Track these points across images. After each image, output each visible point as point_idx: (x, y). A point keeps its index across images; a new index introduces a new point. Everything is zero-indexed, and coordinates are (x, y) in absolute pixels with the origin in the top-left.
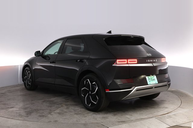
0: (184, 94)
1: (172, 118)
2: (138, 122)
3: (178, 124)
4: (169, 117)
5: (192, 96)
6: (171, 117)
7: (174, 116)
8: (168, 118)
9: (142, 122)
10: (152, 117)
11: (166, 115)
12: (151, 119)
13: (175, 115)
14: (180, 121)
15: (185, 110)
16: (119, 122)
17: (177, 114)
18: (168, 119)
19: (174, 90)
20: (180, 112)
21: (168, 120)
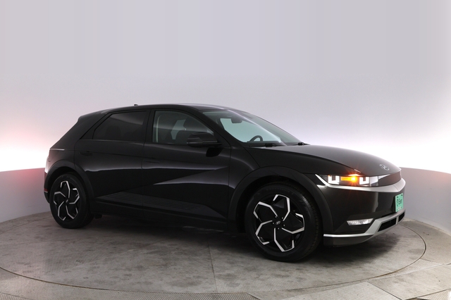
0: (431, 229)
1: (404, 283)
2: (330, 291)
3: (417, 295)
4: (400, 280)
5: (449, 234)
6: (402, 280)
7: (409, 278)
8: (396, 282)
9: (339, 290)
10: (361, 281)
11: (393, 275)
12: (359, 285)
13: (411, 275)
14: (422, 289)
15: (434, 265)
16: (289, 291)
17: (417, 272)
18: (396, 284)
20: (423, 268)
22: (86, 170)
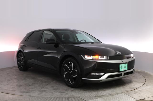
0: (148, 74)
1: (138, 94)
2: (110, 97)
3: (143, 98)
4: (136, 92)
6: (137, 93)
7: (140, 92)
9: (114, 96)
11: (134, 91)
12: (121, 94)
13: (140, 91)
14: (144, 96)
15: (149, 87)
17: (142, 90)
19: (139, 71)
20: (145, 88)
21: (135, 95)
22: (25, 51)
